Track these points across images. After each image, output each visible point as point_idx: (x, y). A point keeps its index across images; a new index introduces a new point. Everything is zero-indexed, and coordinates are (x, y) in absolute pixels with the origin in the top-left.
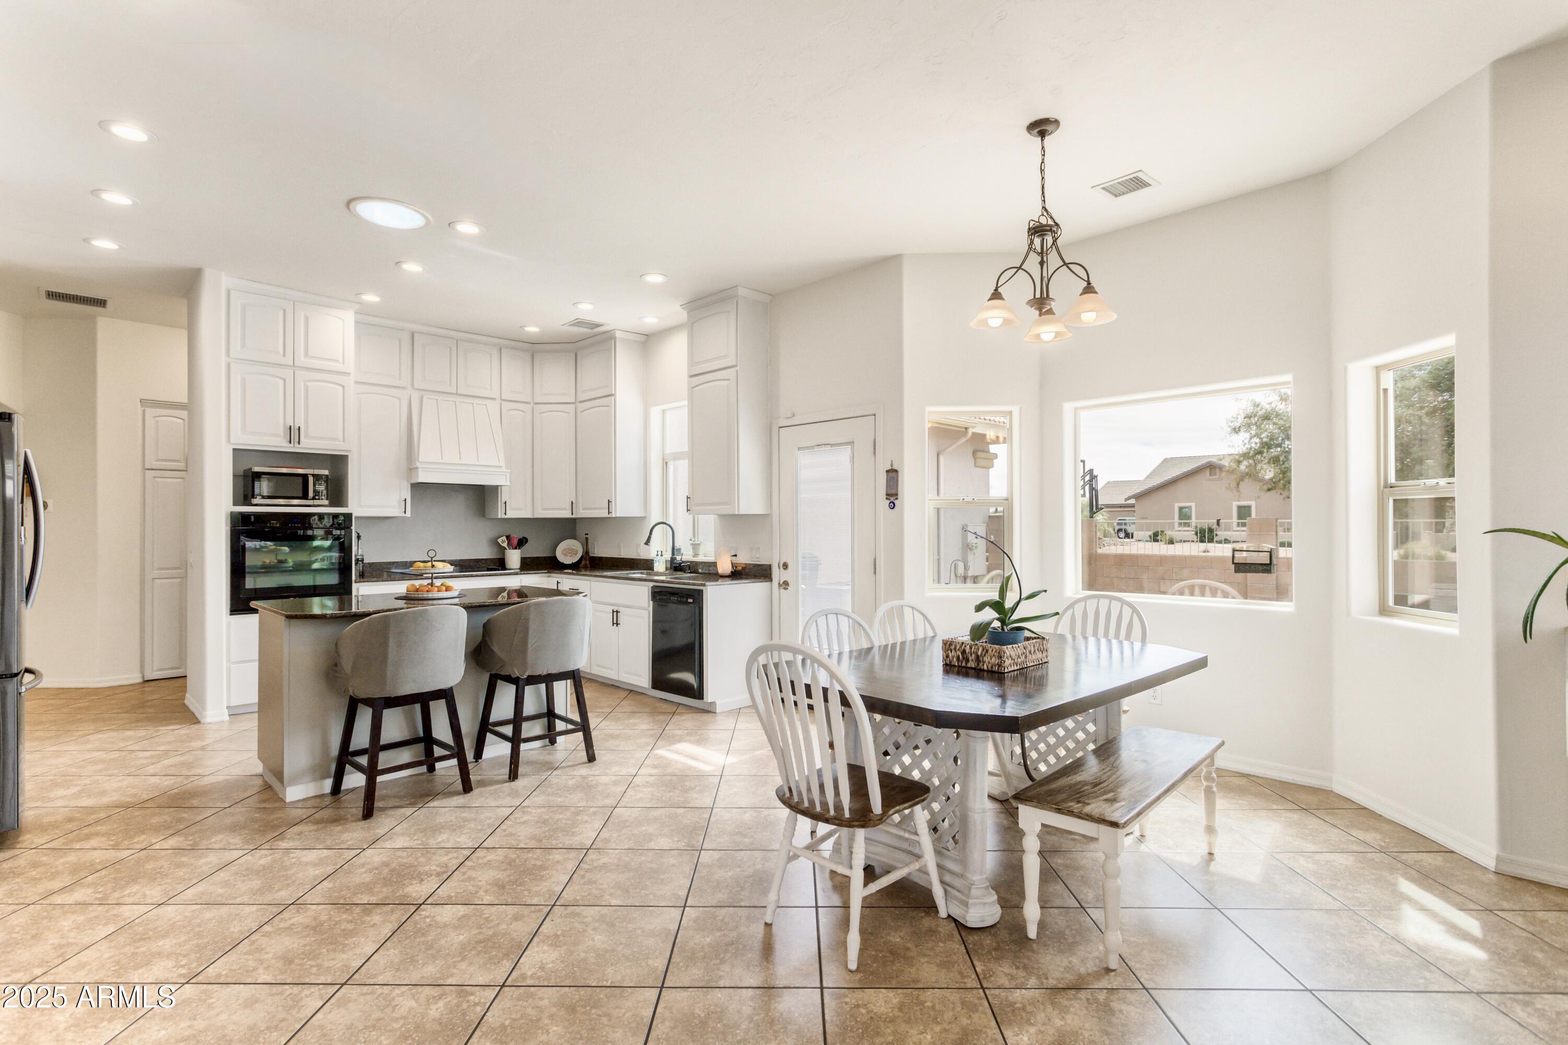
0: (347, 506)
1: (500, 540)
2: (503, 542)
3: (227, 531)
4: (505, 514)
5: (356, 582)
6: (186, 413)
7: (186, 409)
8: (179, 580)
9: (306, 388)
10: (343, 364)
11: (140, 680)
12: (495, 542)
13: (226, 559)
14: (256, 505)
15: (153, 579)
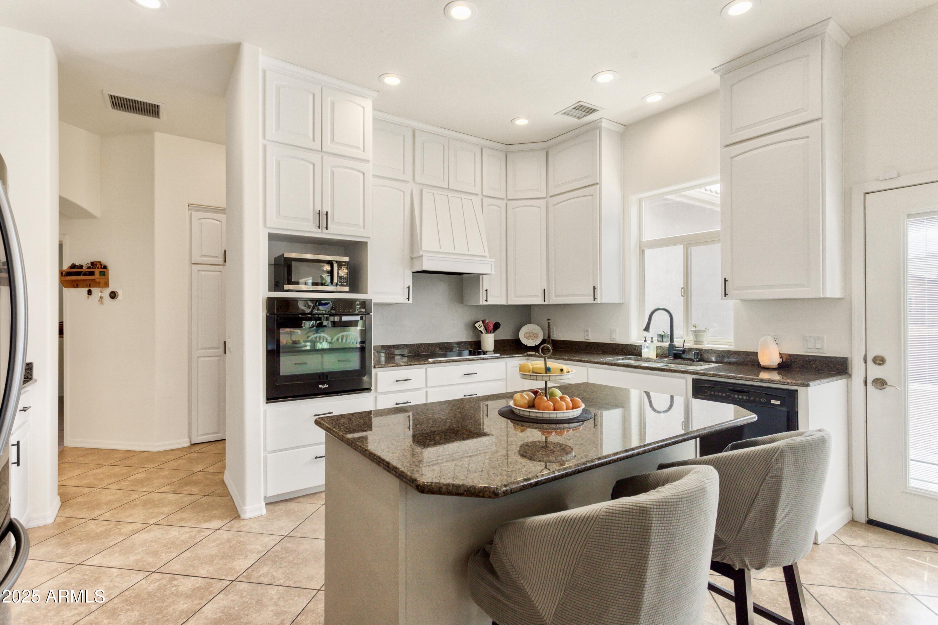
0: (366, 292)
1: (477, 325)
2: (480, 326)
3: (263, 316)
4: (487, 301)
5: (375, 367)
6: (224, 216)
7: (225, 213)
8: (216, 358)
9: (333, 173)
10: (364, 151)
11: (188, 444)
12: (473, 326)
13: (263, 346)
14: (288, 291)
15: (198, 357)
